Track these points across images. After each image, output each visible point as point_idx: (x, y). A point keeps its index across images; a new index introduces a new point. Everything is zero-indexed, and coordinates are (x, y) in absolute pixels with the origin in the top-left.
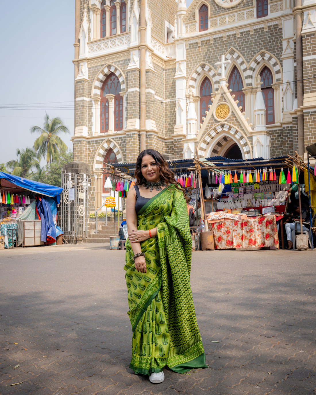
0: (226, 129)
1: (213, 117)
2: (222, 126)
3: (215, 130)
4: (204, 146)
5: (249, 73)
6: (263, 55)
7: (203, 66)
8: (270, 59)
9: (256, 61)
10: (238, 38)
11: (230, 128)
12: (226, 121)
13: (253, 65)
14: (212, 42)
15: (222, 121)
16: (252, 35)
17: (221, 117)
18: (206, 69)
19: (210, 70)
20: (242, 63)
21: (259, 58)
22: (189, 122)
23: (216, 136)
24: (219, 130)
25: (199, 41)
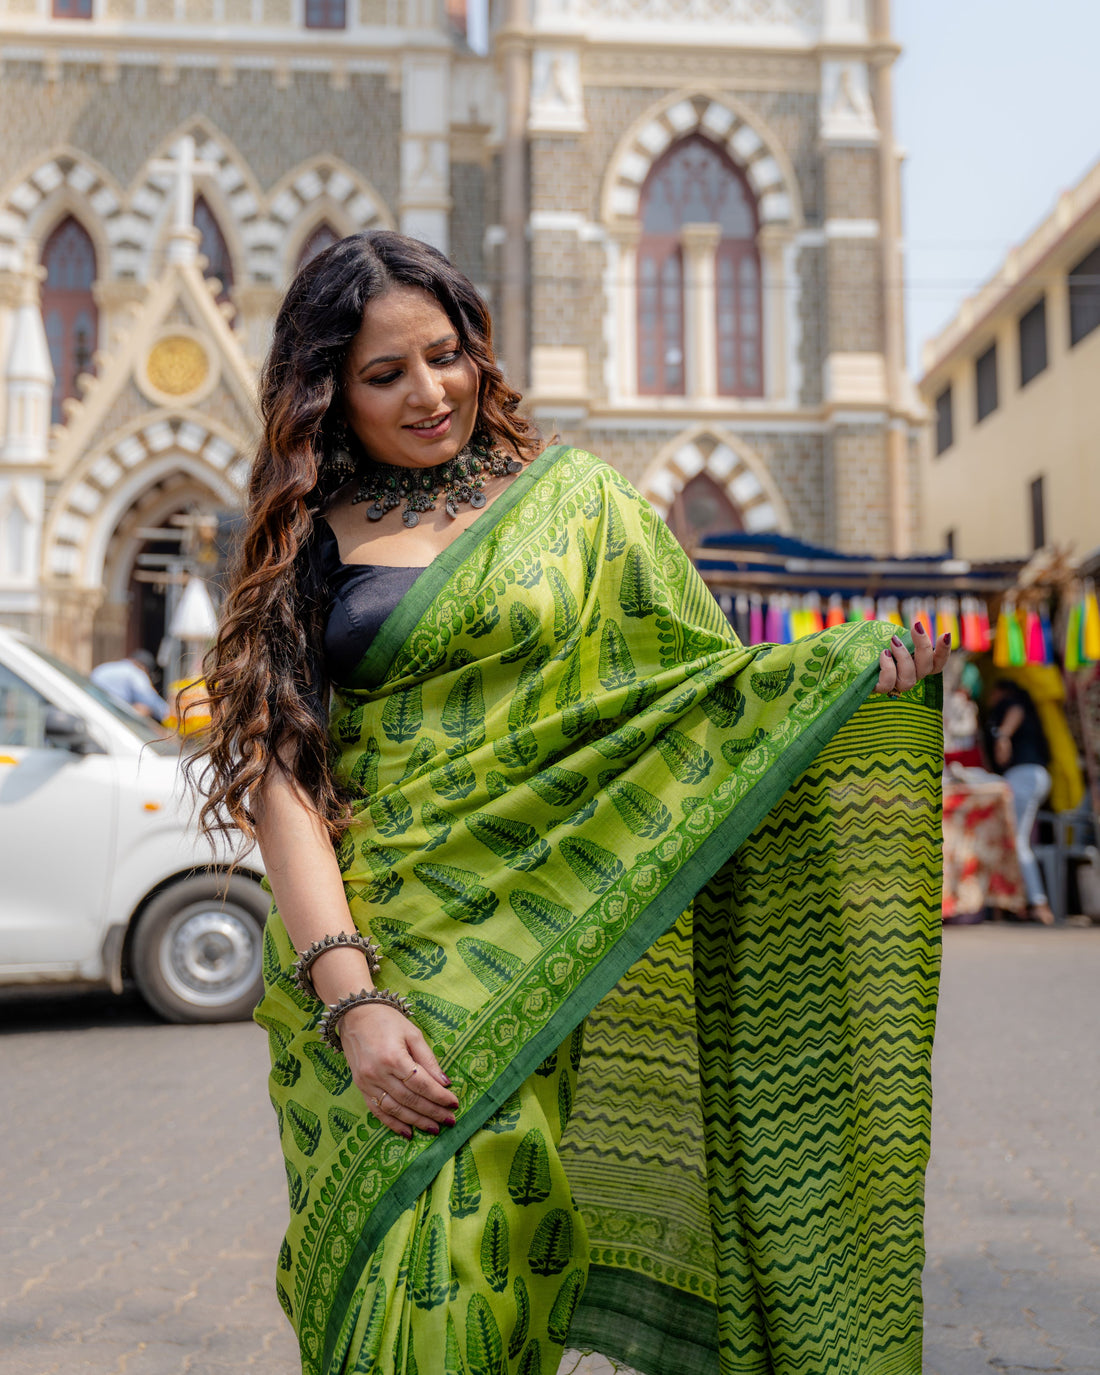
0: (189, 440)
1: (132, 383)
2: (175, 425)
3: (141, 437)
4: (85, 497)
5: (265, 232)
6: (325, 175)
7: (66, 166)
8: (353, 195)
9: (296, 194)
10: (227, 89)
11: (208, 439)
12: (195, 406)
13: (284, 205)
14: (111, 76)
15: (176, 404)
16: (282, 91)
17: (169, 390)
18: (81, 179)
19: (96, 187)
20: (239, 189)
21: (309, 184)
22: (17, 389)
23: (141, 466)
24: (161, 439)
25: (54, 56)
